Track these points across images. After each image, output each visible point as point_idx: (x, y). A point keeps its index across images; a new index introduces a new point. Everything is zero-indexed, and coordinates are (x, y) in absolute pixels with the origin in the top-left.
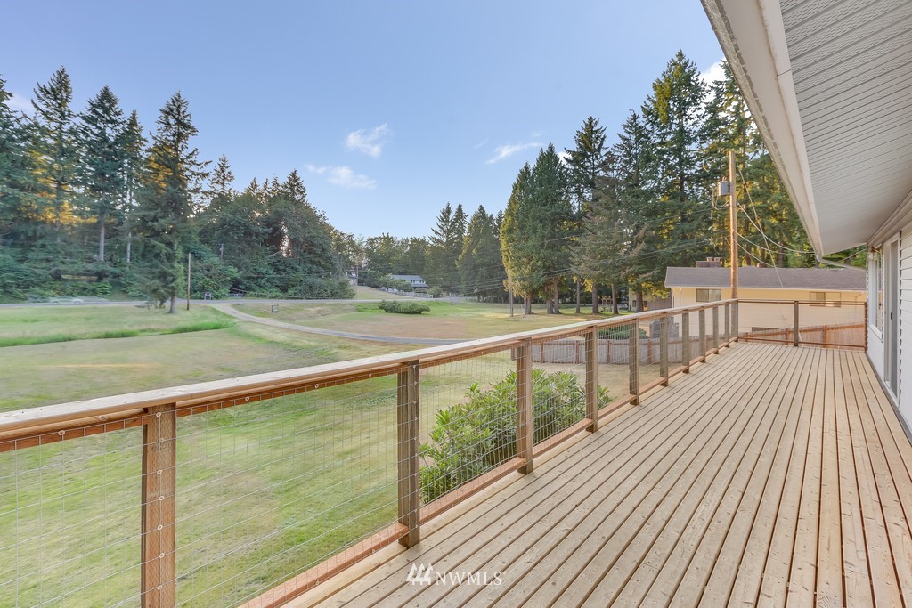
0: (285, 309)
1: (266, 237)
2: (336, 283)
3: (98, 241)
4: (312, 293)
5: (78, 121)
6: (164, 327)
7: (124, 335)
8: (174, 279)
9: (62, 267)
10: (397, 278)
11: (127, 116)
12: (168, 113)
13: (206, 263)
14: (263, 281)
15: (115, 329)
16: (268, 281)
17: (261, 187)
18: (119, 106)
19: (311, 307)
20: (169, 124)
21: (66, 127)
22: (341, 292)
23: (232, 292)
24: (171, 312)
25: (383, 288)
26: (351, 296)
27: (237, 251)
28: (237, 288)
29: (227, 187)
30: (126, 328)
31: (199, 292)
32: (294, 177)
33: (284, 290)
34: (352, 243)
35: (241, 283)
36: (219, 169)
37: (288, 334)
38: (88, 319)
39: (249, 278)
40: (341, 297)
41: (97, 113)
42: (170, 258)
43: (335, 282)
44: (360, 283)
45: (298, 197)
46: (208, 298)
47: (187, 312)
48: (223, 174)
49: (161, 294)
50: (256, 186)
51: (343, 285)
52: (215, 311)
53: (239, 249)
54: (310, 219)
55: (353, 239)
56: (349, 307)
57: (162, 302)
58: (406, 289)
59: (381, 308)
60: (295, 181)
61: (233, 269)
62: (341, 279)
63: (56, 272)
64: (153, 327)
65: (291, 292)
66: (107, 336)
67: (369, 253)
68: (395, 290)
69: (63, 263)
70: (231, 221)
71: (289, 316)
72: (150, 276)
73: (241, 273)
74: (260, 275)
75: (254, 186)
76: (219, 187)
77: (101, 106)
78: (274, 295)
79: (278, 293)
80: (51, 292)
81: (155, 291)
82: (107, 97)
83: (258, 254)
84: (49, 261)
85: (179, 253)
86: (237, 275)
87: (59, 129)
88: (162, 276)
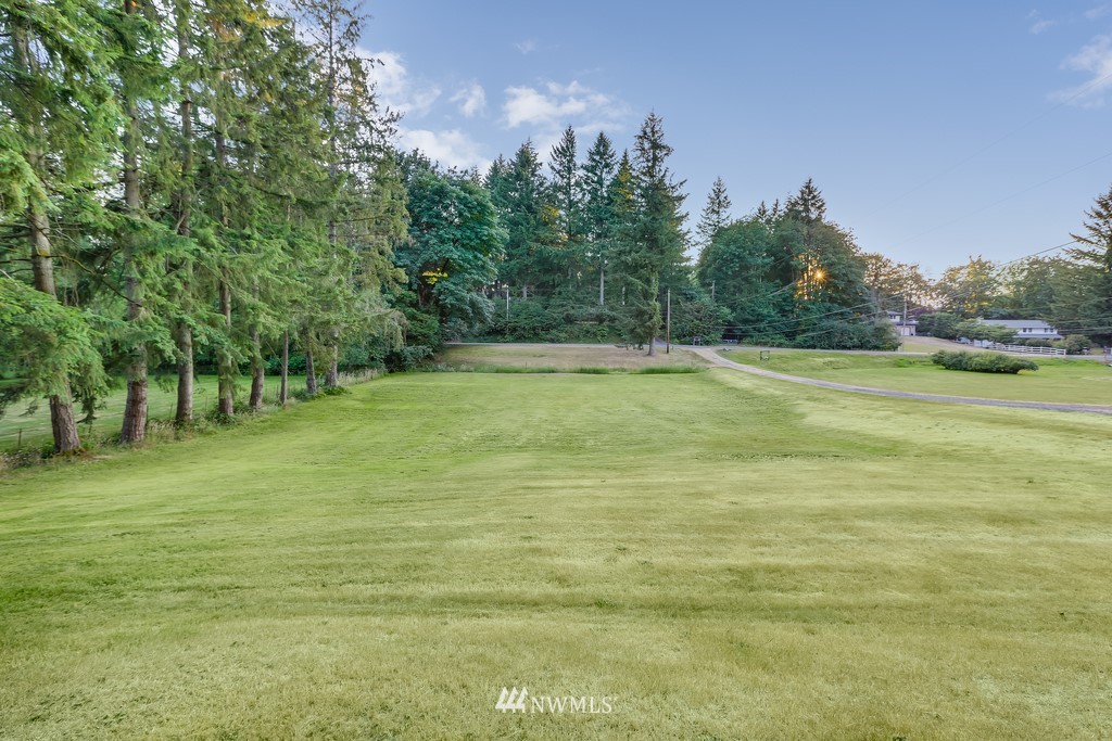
0: (780, 358)
1: (767, 269)
2: (869, 329)
3: (599, 286)
4: (830, 341)
5: (581, 173)
6: (636, 367)
7: (596, 372)
8: (651, 318)
9: (572, 312)
10: (990, 323)
11: (619, 157)
12: (644, 136)
13: (697, 304)
14: (763, 325)
15: (587, 366)
16: (769, 325)
17: (769, 212)
18: (612, 148)
19: (820, 357)
20: (643, 149)
21: (573, 181)
22: (878, 341)
23: (725, 337)
24: (650, 354)
25: (963, 340)
26: (895, 348)
27: (732, 289)
28: (732, 335)
29: (723, 216)
30: (601, 366)
31: (685, 336)
32: (809, 189)
33: (791, 336)
34: (916, 279)
35: (734, 327)
36: (713, 195)
38: (578, 356)
39: (746, 321)
40: (876, 348)
41: (594, 160)
42: (647, 295)
43: (865, 325)
44: (920, 332)
45: (814, 215)
46: (697, 343)
47: (666, 356)
48: (718, 201)
49: (638, 334)
50: (764, 212)
51: (881, 332)
52: (695, 356)
53: (735, 287)
54: (832, 244)
56: (883, 360)
57: (641, 344)
58: (1007, 339)
59: (937, 362)
60: (810, 192)
61: (727, 310)
62: (878, 322)
63: (567, 315)
64: (625, 366)
65: (799, 338)
66: (583, 371)
67: (944, 289)
68: (985, 343)
69: (573, 307)
70: (725, 253)
71: (784, 365)
72: (628, 315)
73: (734, 315)
74: (760, 318)
75: (762, 212)
76: (715, 216)
77: (598, 153)
78: (777, 342)
79: (783, 341)
80: (563, 335)
81: (632, 331)
82: (602, 142)
83: (756, 291)
84: (563, 306)
85: (655, 289)
86: (730, 318)
87: (568, 184)
88: (640, 314)
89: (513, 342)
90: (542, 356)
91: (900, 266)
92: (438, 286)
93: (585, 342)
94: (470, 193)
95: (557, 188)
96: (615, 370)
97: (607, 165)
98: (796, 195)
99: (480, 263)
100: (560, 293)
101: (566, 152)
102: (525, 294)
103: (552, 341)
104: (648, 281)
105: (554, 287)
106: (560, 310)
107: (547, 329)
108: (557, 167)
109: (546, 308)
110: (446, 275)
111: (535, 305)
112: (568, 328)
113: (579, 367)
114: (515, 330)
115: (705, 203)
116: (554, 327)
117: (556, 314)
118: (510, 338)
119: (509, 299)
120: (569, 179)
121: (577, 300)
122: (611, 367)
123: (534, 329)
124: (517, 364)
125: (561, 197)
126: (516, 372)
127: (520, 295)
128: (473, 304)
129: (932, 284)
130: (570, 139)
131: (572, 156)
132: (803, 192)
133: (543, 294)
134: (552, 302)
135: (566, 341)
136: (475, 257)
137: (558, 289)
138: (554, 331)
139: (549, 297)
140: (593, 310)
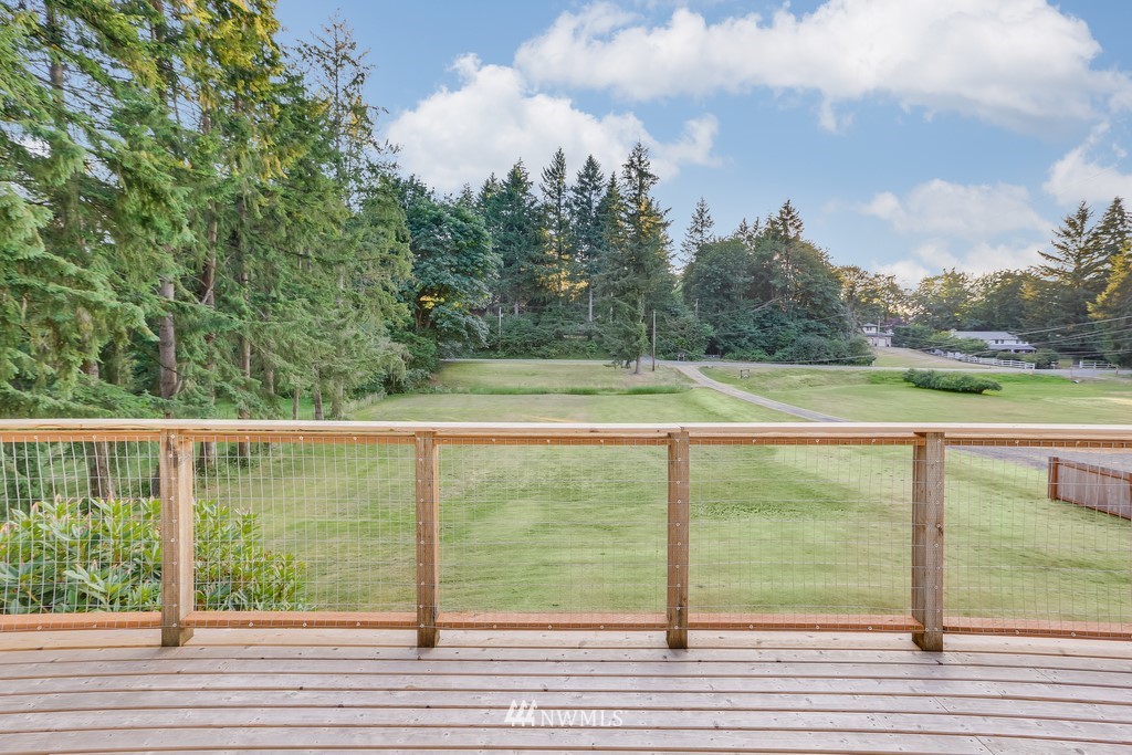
0: (759, 375)
1: (748, 288)
2: (844, 345)
3: (588, 303)
4: (807, 356)
5: (571, 194)
6: (624, 387)
7: (586, 393)
8: (638, 338)
9: (562, 329)
10: (962, 336)
11: (607, 179)
12: (631, 165)
13: (681, 320)
14: (744, 341)
15: (578, 386)
16: (750, 340)
17: (751, 229)
18: (601, 170)
19: (797, 374)
20: (630, 177)
21: (563, 202)
22: (856, 355)
23: (708, 353)
24: (636, 372)
25: (937, 351)
26: (869, 362)
27: (715, 307)
28: (713, 349)
29: (706, 235)
30: (591, 386)
31: (668, 353)
32: (788, 209)
33: (771, 352)
34: (893, 288)
35: (717, 343)
36: (697, 215)
37: (735, 406)
38: (568, 375)
39: (728, 338)
40: (852, 363)
41: (583, 182)
42: (633, 317)
43: (842, 342)
44: (896, 343)
45: (792, 233)
46: (681, 359)
47: (652, 374)
48: (701, 221)
49: (626, 354)
50: (746, 228)
51: (856, 348)
52: (679, 374)
53: (717, 304)
54: (809, 260)
55: (895, 282)
56: (858, 376)
57: (628, 362)
58: (980, 351)
59: (907, 380)
60: (789, 212)
61: (709, 327)
62: (853, 338)
63: (557, 332)
64: (614, 386)
65: (778, 354)
66: (574, 392)
67: (919, 299)
68: (958, 355)
69: (563, 324)
70: (707, 272)
71: (762, 384)
72: (616, 335)
73: (717, 331)
74: (741, 334)
75: (744, 229)
76: (698, 236)
77: (587, 176)
78: (757, 357)
79: (763, 356)
80: (554, 351)
81: (620, 350)
82: (591, 164)
83: (738, 308)
84: (553, 323)
85: (641, 311)
86: (713, 334)
87: (559, 205)
88: (627, 334)
89: (505, 357)
90: (534, 374)
91: (877, 276)
92: (435, 310)
93: (574, 358)
94: (466, 221)
95: (547, 208)
96: (604, 390)
97: (595, 188)
98: (776, 215)
99: (475, 288)
100: (550, 310)
101: (557, 172)
102: (517, 312)
103: (543, 357)
104: (635, 303)
105: (544, 304)
106: (551, 326)
107: (538, 345)
108: (548, 188)
109: (537, 324)
110: (442, 300)
111: (526, 321)
112: (559, 344)
113: (570, 386)
114: (507, 345)
115: (689, 223)
116: (545, 344)
117: (547, 330)
118: (503, 354)
119: (501, 316)
120: (559, 200)
121: (567, 317)
122: (599, 386)
123: (526, 345)
124: (511, 384)
125: (552, 216)
126: (510, 393)
127: (512, 311)
128: (469, 328)
129: (908, 294)
130: (560, 160)
131: (562, 177)
132: (781, 212)
133: (534, 310)
134: (543, 318)
135: (557, 356)
136: (472, 282)
137: (548, 306)
138: (545, 348)
139: (540, 312)
140: (582, 327)
